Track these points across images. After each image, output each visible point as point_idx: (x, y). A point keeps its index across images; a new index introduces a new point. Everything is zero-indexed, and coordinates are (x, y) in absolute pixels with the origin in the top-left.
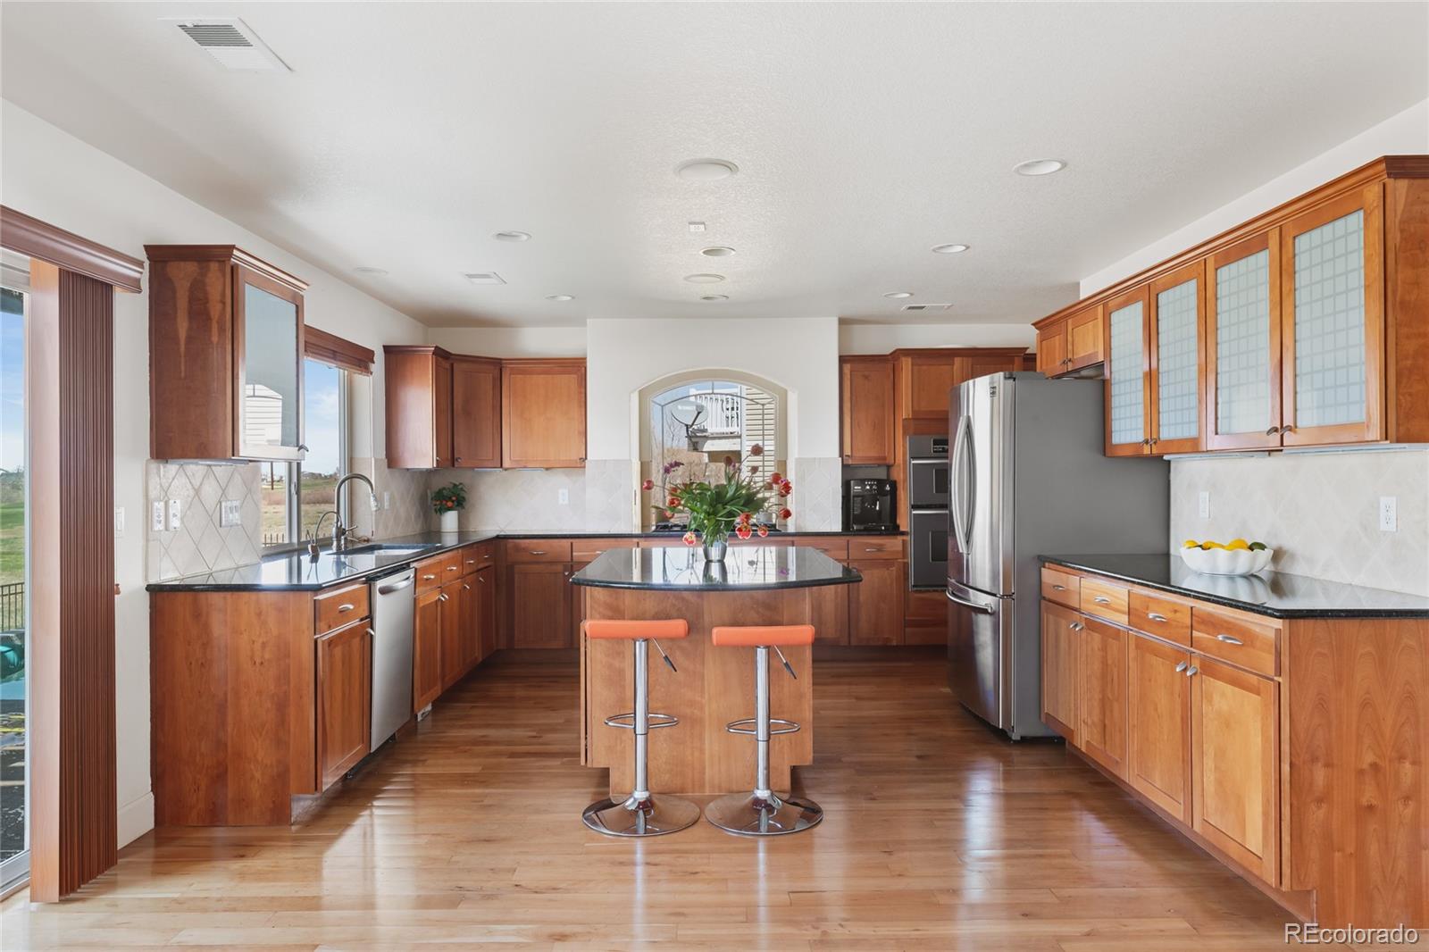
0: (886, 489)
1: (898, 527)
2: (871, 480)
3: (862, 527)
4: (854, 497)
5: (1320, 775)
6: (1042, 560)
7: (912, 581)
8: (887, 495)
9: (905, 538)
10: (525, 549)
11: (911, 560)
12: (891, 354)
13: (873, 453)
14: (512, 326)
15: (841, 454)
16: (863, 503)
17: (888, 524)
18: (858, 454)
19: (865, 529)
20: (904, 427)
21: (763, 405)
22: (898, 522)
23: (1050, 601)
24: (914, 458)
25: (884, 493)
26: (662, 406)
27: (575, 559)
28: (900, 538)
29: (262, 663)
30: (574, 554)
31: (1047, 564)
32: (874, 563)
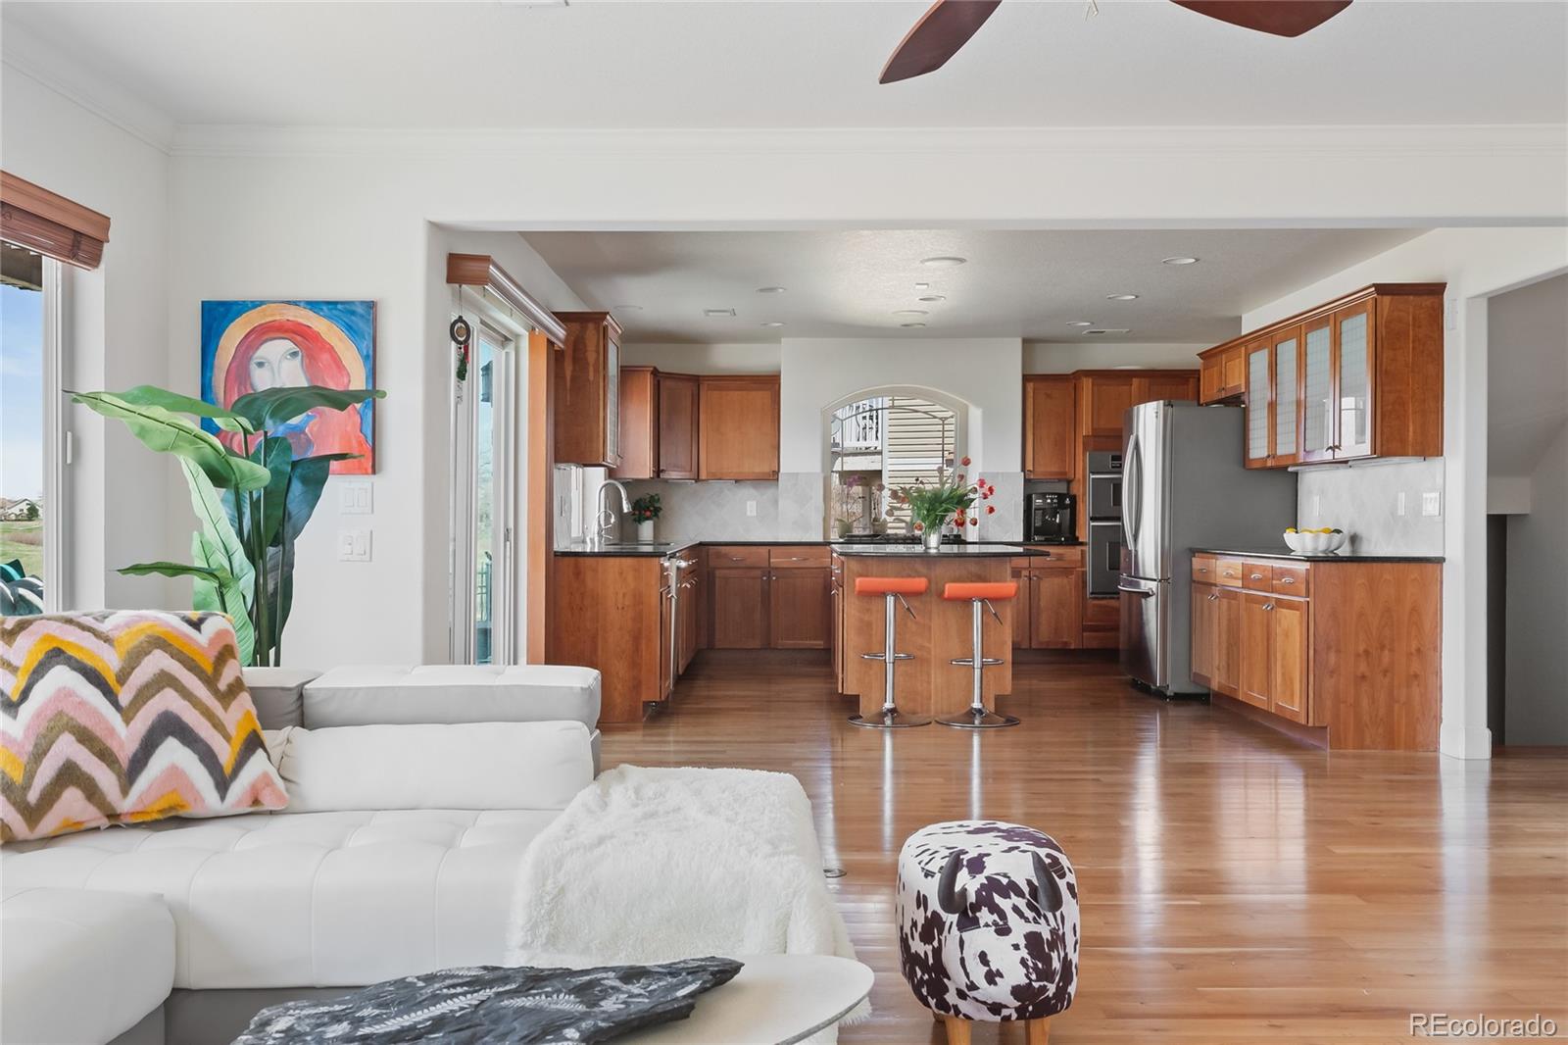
0: (1067, 503)
1: (1077, 538)
2: (1052, 494)
3: (1043, 538)
4: (1036, 509)
5: (1332, 658)
6: (1193, 552)
7: (1089, 589)
8: (1066, 508)
9: (1083, 548)
10: (725, 556)
11: (1089, 569)
12: (1073, 374)
13: (1054, 469)
14: (704, 343)
15: (1023, 469)
16: (1044, 515)
17: (1068, 535)
18: (1040, 469)
19: (1046, 540)
20: (1084, 444)
21: (943, 419)
22: (1077, 534)
23: (1198, 582)
24: (1093, 473)
25: (1065, 507)
26: (842, 421)
27: (772, 565)
28: (1079, 548)
29: (623, 608)
30: (772, 560)
31: (1196, 555)
32: (1053, 571)
